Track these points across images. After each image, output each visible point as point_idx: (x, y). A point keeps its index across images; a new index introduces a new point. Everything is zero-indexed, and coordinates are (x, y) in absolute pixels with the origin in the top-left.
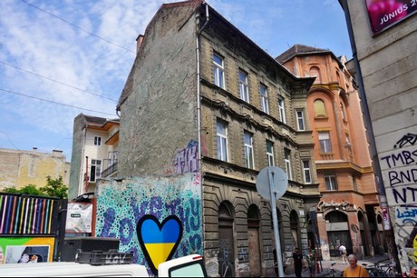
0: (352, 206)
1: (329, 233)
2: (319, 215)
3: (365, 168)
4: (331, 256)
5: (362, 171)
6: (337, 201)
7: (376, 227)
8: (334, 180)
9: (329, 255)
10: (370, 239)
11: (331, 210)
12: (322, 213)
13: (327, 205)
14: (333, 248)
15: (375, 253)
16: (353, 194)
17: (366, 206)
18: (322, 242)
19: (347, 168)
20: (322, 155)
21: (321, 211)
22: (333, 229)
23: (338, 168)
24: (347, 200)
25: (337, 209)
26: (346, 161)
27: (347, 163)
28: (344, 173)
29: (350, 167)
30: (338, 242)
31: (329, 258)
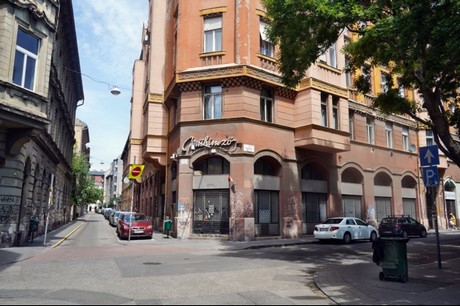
0: (240, 145)
1: (197, 193)
2: (184, 162)
4: (195, 231)
5: (298, 87)
9: (189, 229)
10: (297, 207)
11: (203, 153)
12: (189, 157)
14: (200, 218)
16: (245, 125)
18: (181, 208)
19: (240, 77)
20: (204, 58)
21: (187, 154)
22: (204, 186)
23: (224, 79)
24: (234, 135)
25: (213, 151)
26: (239, 63)
27: (240, 67)
28: (236, 88)
29: (245, 76)
30: (211, 208)
31: (188, 236)
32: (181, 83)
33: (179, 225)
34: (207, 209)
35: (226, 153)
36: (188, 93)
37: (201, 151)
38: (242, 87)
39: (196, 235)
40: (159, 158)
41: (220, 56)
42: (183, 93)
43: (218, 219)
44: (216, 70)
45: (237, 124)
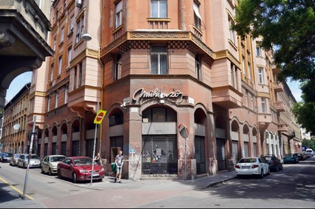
0: (185, 98)
1: (146, 138)
2: (134, 110)
3: (218, 53)
4: (144, 172)
5: (214, 57)
6: (164, 90)
7: (227, 136)
8: (165, 59)
9: (139, 170)
10: (214, 149)
11: (152, 103)
12: (139, 106)
13: (148, 95)
14: (149, 160)
15: (220, 169)
16: (189, 81)
17: (214, 104)
18: (132, 151)
19: (186, 41)
20: (152, 22)
21: (137, 103)
22: (153, 132)
23: (172, 41)
24: (180, 89)
25: (162, 101)
26: (185, 30)
27: (187, 33)
28: (181, 50)
29: (190, 41)
30: (159, 151)
31: (139, 177)
32: (132, 41)
33: (130, 167)
34: (155, 152)
35: (174, 104)
36: (137, 50)
37: (151, 101)
38: (186, 50)
39: (146, 176)
40: (94, 107)
41: (166, 22)
42: (132, 50)
43: (165, 160)
44: (165, 33)
45: (182, 80)
